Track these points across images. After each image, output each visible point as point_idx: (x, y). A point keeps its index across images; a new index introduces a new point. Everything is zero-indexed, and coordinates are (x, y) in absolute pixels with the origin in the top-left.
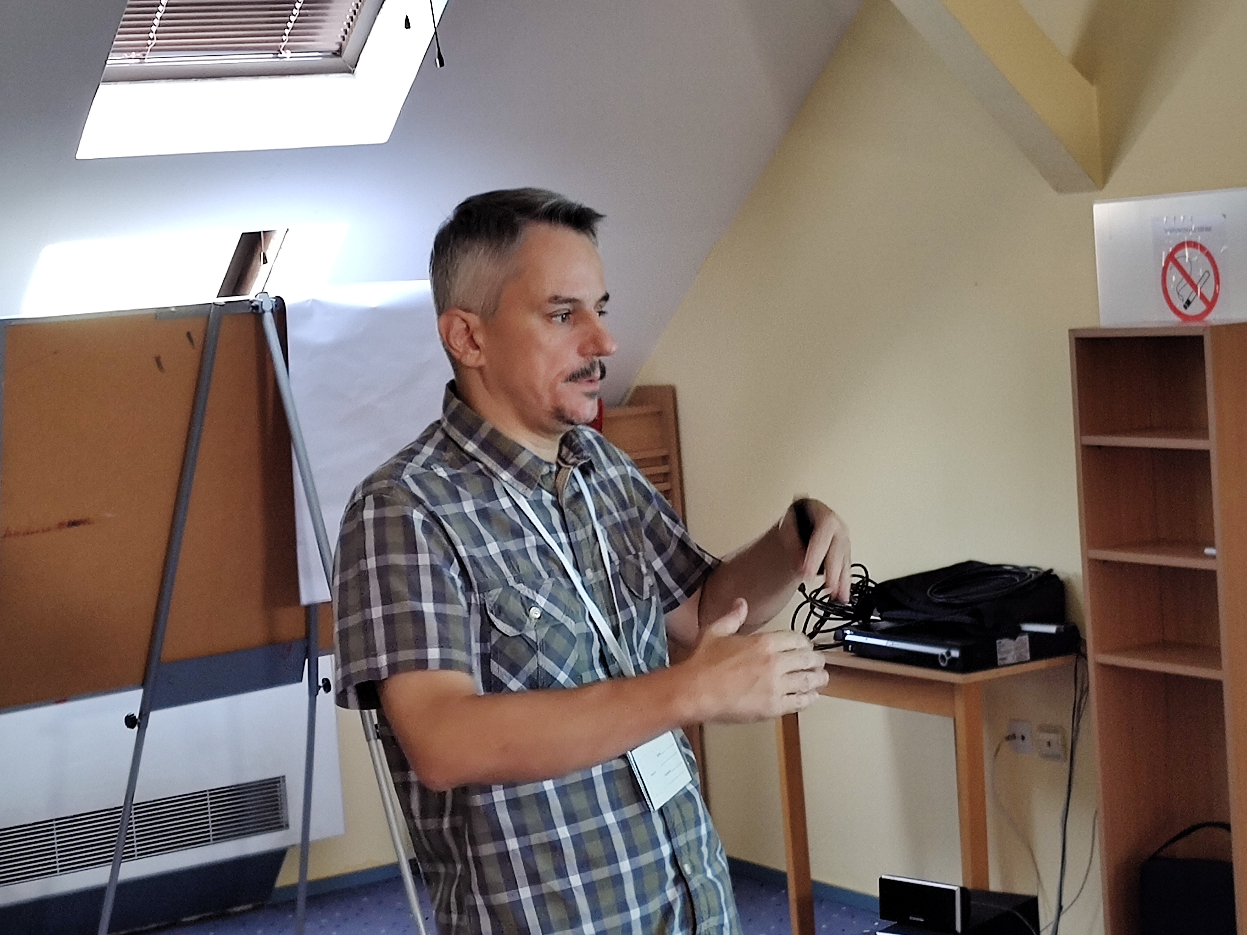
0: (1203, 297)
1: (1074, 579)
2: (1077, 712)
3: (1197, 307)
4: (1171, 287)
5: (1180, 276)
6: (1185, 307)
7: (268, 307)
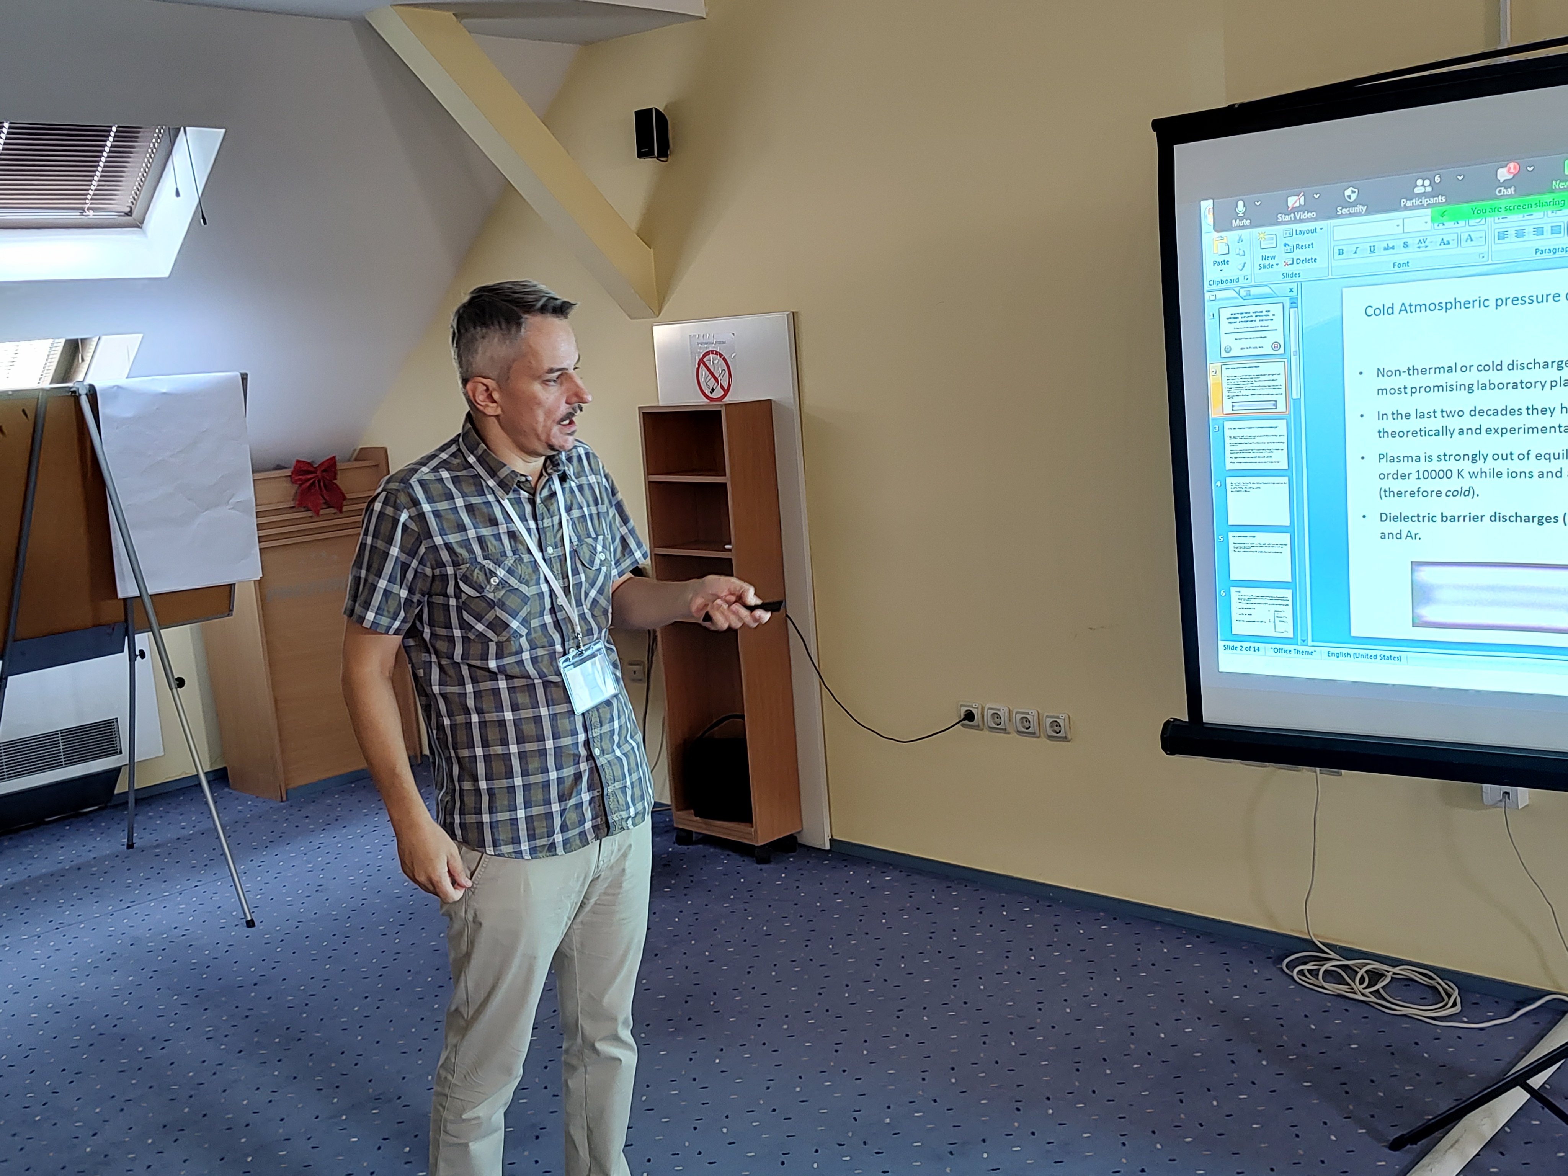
0: (722, 386)
1: (647, 567)
2: (651, 651)
3: (719, 393)
4: (702, 380)
5: (708, 373)
6: (711, 393)
7: (83, 392)
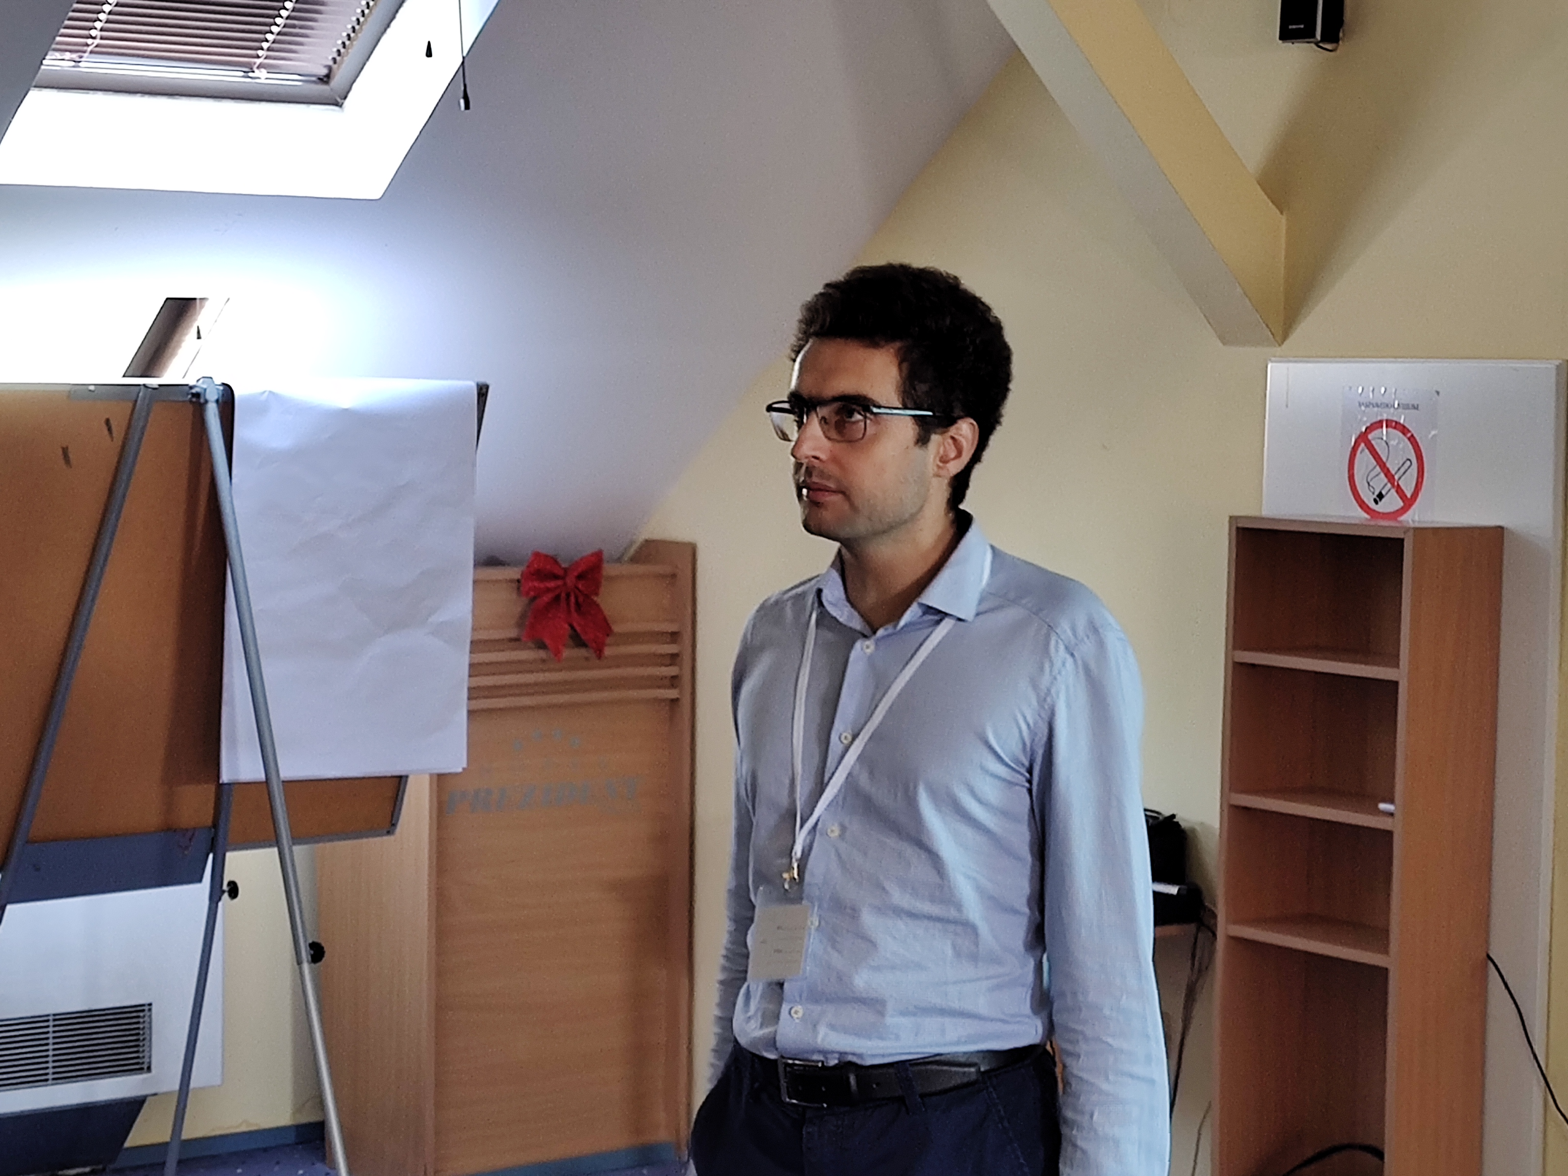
0: (1400, 491)
3: (1392, 503)
4: (1359, 475)
5: (1373, 462)
6: (1376, 502)
7: (212, 396)
